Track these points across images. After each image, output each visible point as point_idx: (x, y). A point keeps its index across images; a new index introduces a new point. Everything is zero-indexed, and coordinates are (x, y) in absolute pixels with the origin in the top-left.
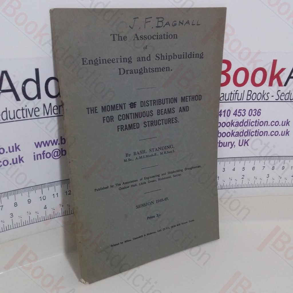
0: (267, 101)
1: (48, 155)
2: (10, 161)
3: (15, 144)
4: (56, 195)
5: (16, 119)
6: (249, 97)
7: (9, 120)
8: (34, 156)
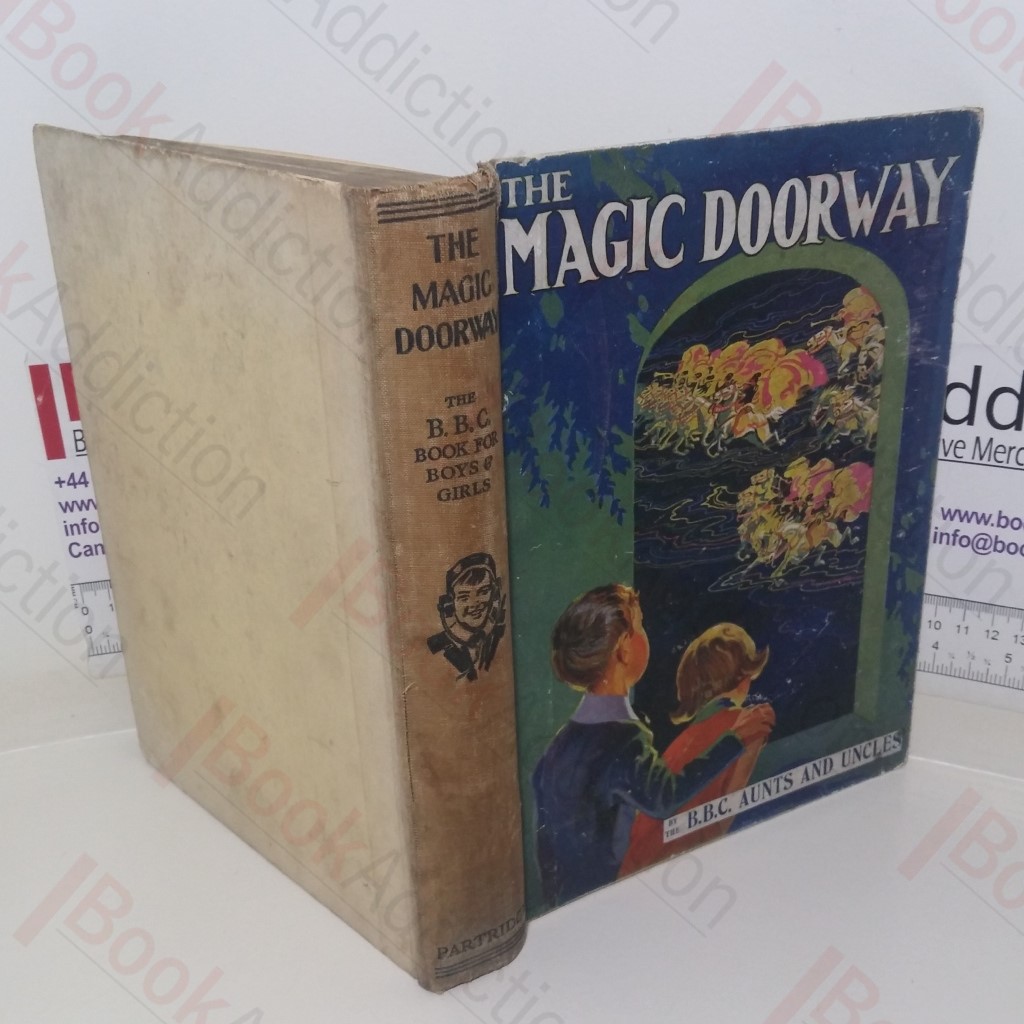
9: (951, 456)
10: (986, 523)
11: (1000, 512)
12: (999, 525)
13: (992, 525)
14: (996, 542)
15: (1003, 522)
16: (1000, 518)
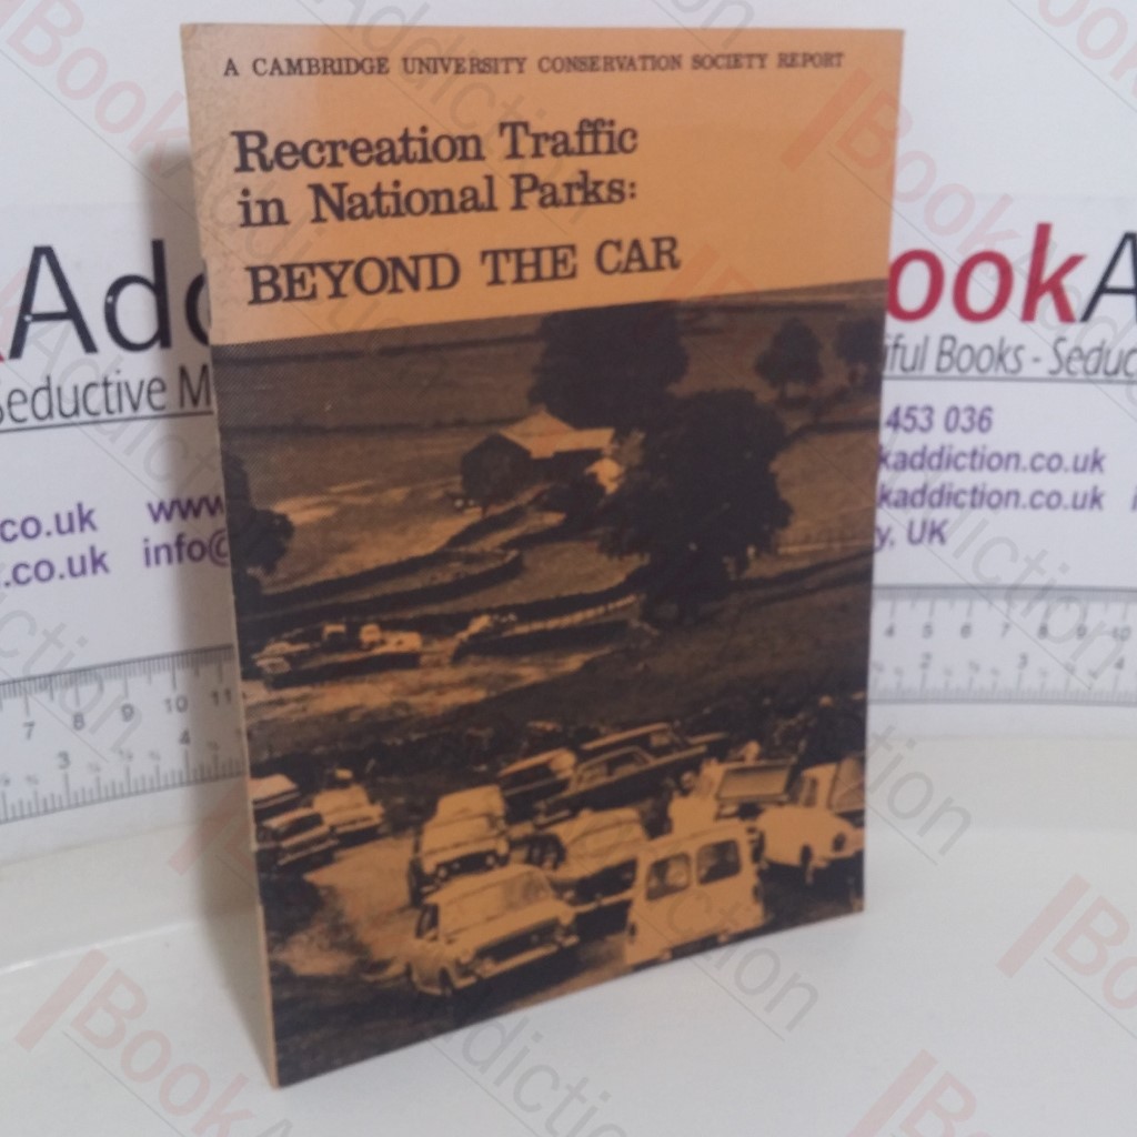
0: (1014, 376)
1: (197, 551)
2: (61, 567)
3: (80, 506)
4: (222, 697)
5: (84, 416)
6: (946, 361)
7: (58, 419)
8: (147, 551)
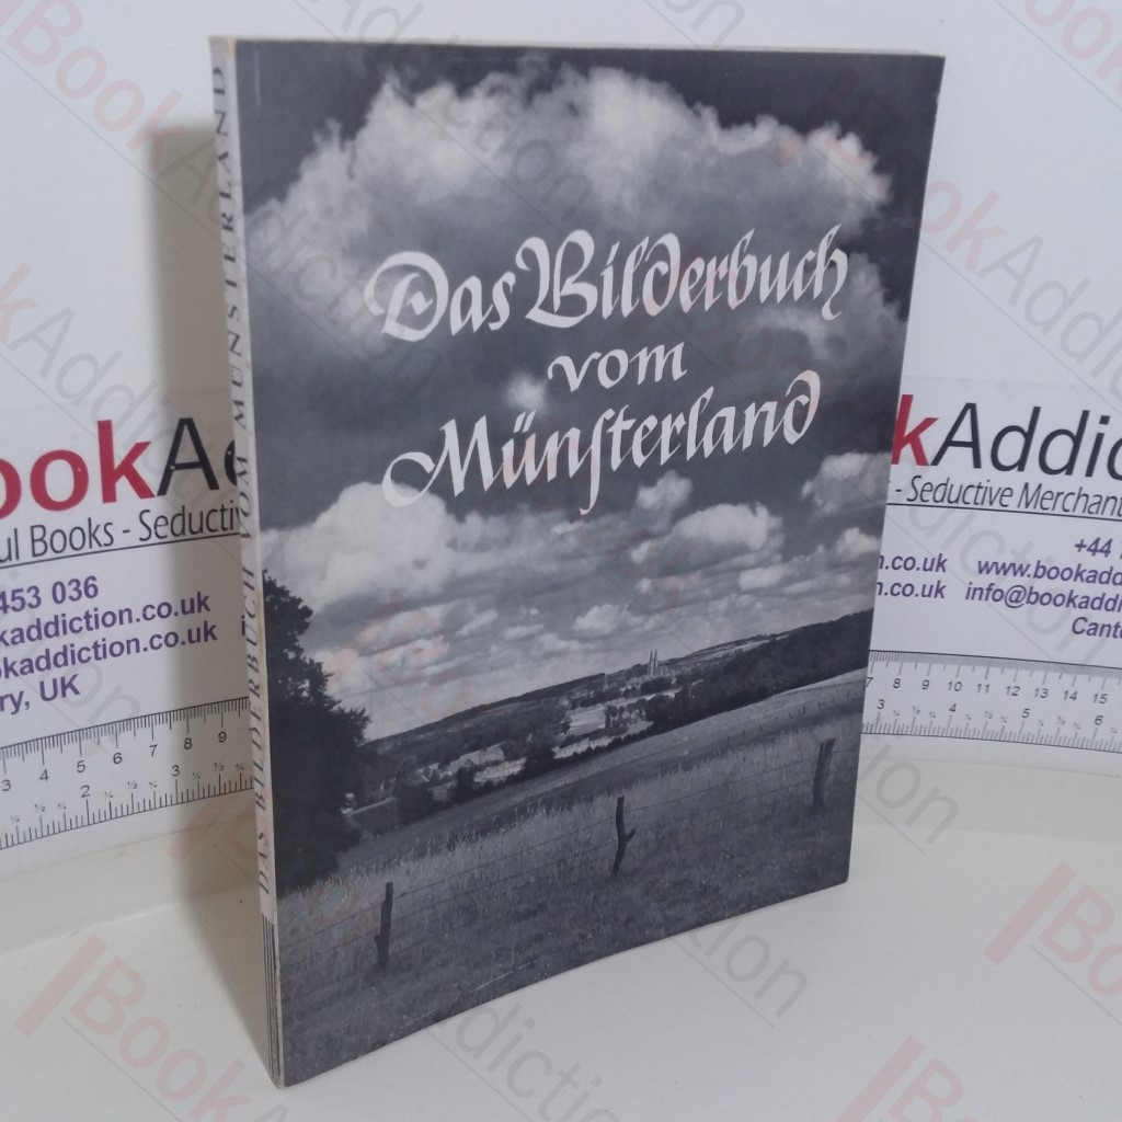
9: (996, 505)
10: (1022, 575)
11: (1039, 562)
12: (1036, 576)
13: (1029, 576)
14: (1031, 593)
15: (1041, 571)
16: (1038, 567)
